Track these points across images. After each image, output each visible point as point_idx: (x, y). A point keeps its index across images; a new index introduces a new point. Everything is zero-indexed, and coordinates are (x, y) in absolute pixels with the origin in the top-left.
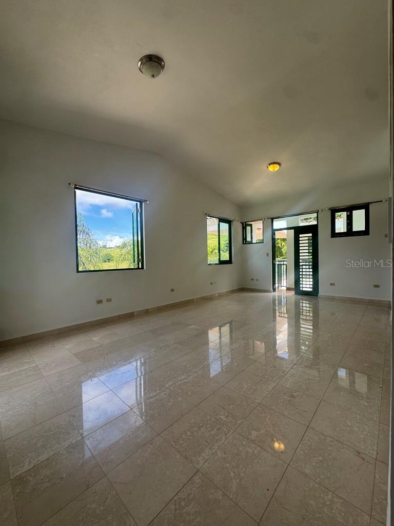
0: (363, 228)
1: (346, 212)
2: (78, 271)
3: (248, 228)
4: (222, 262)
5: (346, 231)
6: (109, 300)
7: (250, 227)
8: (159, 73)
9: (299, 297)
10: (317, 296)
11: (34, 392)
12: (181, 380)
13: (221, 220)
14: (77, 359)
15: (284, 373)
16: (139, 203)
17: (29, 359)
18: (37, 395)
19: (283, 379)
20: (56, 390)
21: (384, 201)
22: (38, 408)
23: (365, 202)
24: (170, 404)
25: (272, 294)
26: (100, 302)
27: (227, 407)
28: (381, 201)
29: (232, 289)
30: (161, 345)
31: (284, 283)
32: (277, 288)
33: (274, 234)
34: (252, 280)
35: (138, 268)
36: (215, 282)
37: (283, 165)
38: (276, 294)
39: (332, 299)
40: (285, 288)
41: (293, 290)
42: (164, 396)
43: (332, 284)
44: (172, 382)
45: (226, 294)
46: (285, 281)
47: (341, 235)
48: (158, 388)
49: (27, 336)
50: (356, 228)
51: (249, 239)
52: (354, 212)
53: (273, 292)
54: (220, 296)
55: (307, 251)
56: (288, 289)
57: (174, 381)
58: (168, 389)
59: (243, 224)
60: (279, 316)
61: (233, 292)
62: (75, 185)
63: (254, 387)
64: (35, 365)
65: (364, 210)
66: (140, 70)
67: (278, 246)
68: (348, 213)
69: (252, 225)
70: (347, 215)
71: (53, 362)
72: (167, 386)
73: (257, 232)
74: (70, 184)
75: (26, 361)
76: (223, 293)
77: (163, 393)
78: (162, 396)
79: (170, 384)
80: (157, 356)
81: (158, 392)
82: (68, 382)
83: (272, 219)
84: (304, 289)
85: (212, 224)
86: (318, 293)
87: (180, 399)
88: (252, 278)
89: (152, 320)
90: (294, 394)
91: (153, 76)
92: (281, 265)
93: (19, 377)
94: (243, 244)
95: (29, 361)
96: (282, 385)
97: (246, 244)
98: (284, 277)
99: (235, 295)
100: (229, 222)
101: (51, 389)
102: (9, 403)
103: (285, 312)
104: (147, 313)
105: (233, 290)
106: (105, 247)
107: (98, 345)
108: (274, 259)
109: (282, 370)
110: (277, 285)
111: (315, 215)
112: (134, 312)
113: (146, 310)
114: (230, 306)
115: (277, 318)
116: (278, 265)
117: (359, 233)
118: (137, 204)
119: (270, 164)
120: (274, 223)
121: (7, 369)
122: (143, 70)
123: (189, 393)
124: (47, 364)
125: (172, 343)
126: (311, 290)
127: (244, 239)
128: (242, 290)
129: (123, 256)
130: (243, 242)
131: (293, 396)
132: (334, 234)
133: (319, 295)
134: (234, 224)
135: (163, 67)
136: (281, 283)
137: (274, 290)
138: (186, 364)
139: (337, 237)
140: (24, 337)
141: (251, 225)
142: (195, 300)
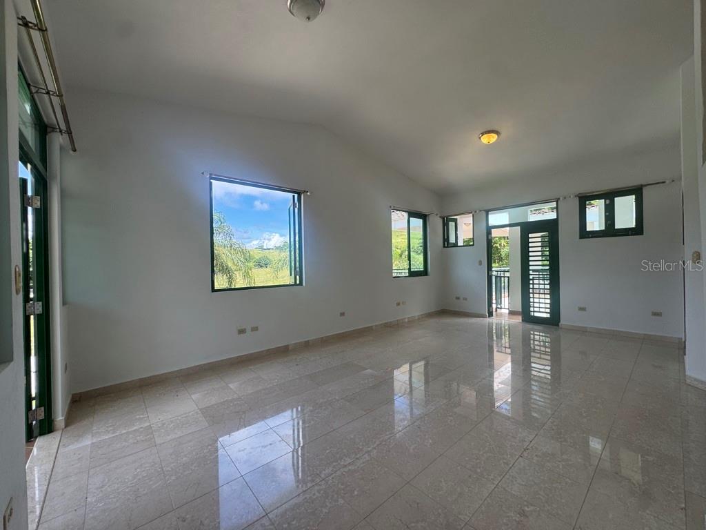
0: (632, 224)
1: (603, 200)
2: (213, 290)
3: (452, 225)
4: (413, 274)
5: (604, 228)
6: (255, 329)
7: (454, 223)
8: (317, 14)
9: (529, 326)
10: (558, 325)
11: (138, 470)
12: (345, 466)
13: (412, 214)
14: (204, 419)
15: (508, 464)
16: (296, 195)
17: (143, 414)
18: (141, 477)
19: (507, 476)
20: (168, 469)
21: (667, 182)
22: (139, 499)
23: (635, 184)
24: (325, 510)
25: (488, 320)
26: (242, 331)
27: (413, 525)
28: (664, 182)
29: (427, 312)
30: (321, 400)
31: (505, 302)
32: (494, 310)
33: (491, 234)
34: (458, 298)
35: (295, 284)
36: (403, 303)
37: (503, 134)
38: (494, 320)
39: (582, 331)
40: (507, 311)
41: (519, 315)
42: (317, 494)
43: (582, 309)
44: (331, 469)
45: (419, 319)
46: (507, 299)
47: (595, 234)
48: (309, 478)
49: (145, 378)
50: (620, 224)
51: (452, 240)
52: (618, 201)
53: (489, 317)
54: (411, 323)
55: (540, 254)
56: (512, 313)
57: (334, 467)
58: (323, 482)
59: (444, 219)
60: (498, 351)
61: (430, 315)
62: (211, 174)
63: (459, 489)
64: (149, 424)
65: (634, 197)
66: (290, 11)
67: (496, 247)
68: (608, 202)
69: (456, 219)
70: (606, 205)
71: (172, 422)
72: (323, 476)
73: (464, 229)
74: (203, 173)
75: (138, 417)
76: (414, 317)
77: (317, 488)
78: (314, 494)
79: (328, 471)
80: (313, 420)
81: (309, 485)
82: (185, 456)
83: (487, 212)
84: (537, 314)
85: (399, 220)
86: (559, 322)
87: (341, 501)
88: (458, 296)
89: (312, 359)
90: (526, 508)
91: (309, 18)
92: (501, 277)
93: (124, 444)
94: (444, 247)
95: (142, 416)
96: (504, 489)
97: (448, 247)
98: (505, 294)
99: (433, 322)
100: (424, 217)
101: (162, 468)
102: (102, 487)
103: (507, 345)
104: (307, 346)
105: (429, 313)
106: (261, 248)
107: (235, 396)
108: (490, 268)
109: (504, 459)
110: (494, 306)
111: (554, 205)
112: (288, 346)
113: (306, 342)
114: (424, 338)
115: (496, 354)
116: (496, 277)
117: (626, 232)
118: (294, 196)
119: (483, 134)
120: (490, 216)
121: (111, 428)
122: (294, 11)
123: (356, 493)
124: (164, 424)
125: (337, 398)
126: (548, 316)
127: (446, 239)
128: (443, 312)
129: (282, 262)
130: (444, 244)
131: (523, 513)
132: (584, 234)
133: (560, 324)
134: (431, 220)
135: (323, 5)
136: (501, 303)
137: (491, 314)
138: (355, 435)
139: (589, 238)
140: (141, 380)
141: (455, 221)
142: (374, 328)
